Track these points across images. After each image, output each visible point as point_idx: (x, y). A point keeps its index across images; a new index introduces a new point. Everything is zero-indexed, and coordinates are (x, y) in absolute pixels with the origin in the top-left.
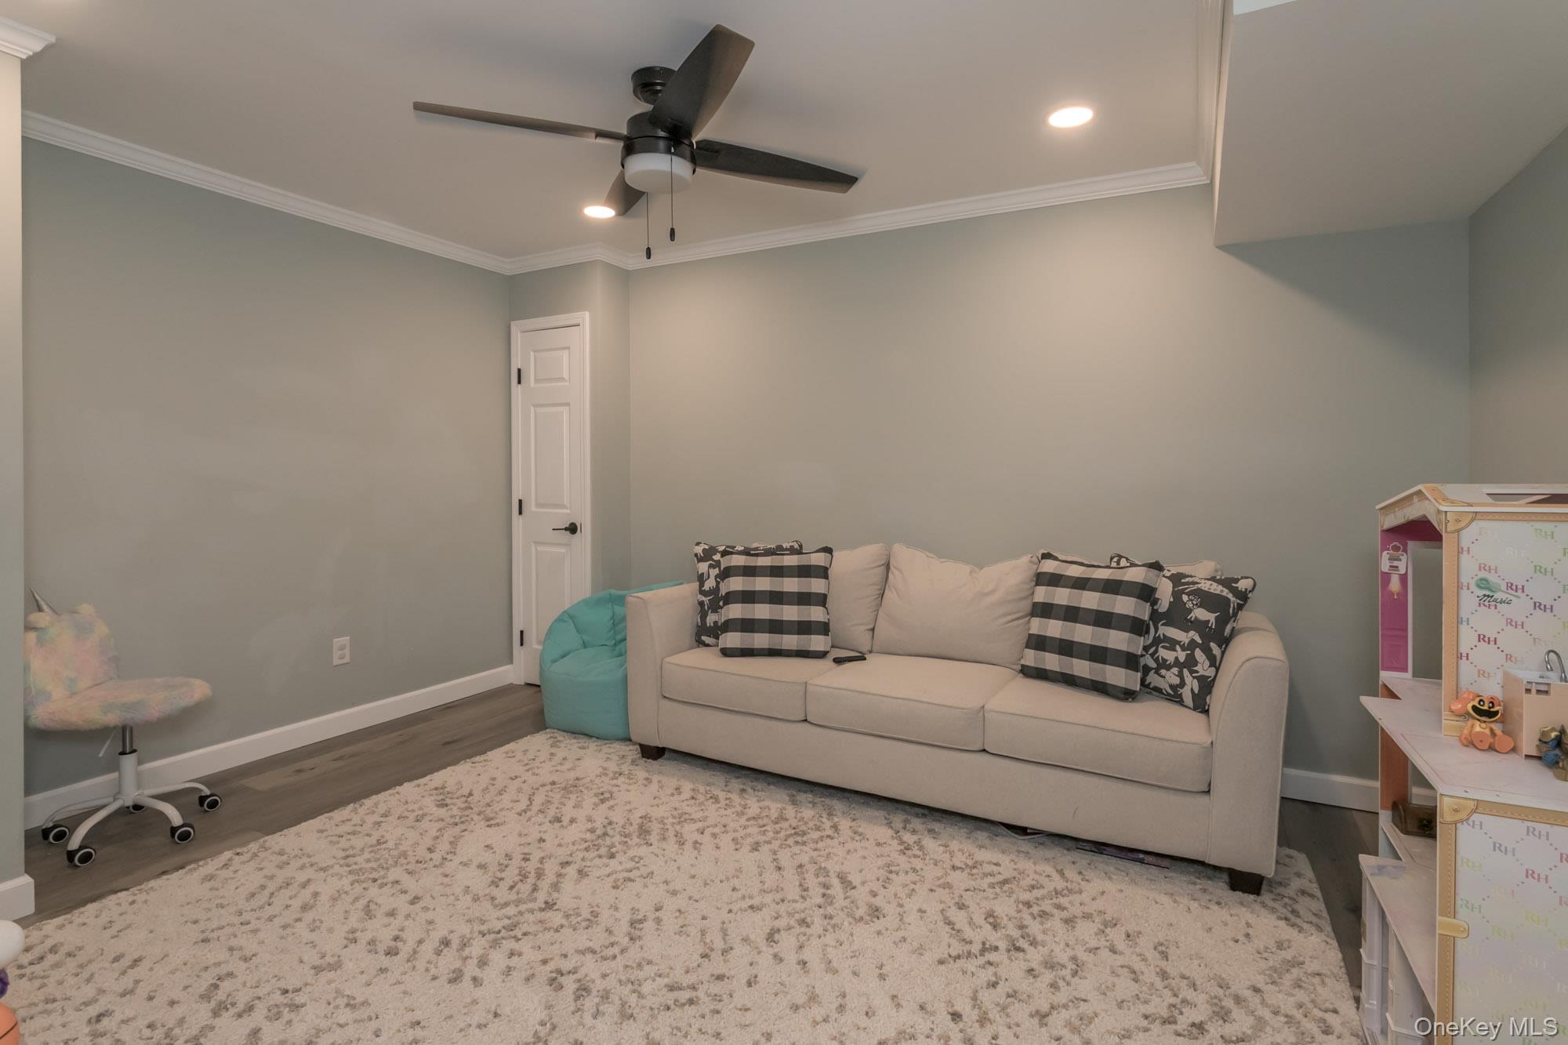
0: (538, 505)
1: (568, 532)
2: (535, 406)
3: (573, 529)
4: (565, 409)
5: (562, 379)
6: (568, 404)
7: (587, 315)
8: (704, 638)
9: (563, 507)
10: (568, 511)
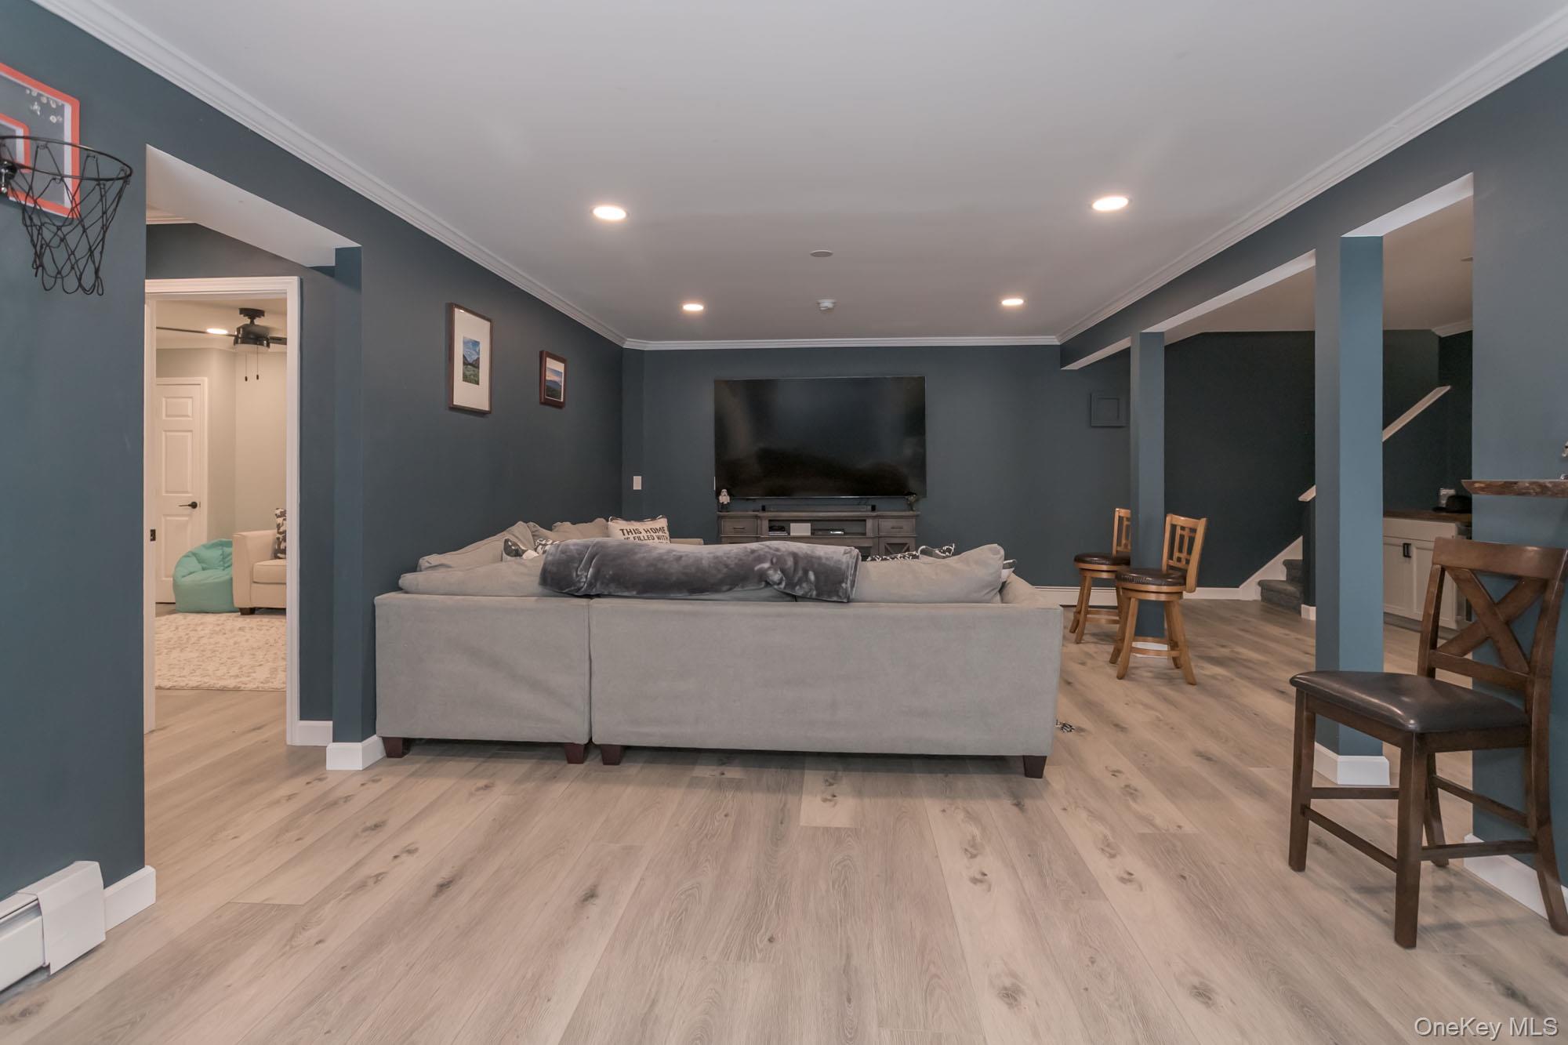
0: (167, 492)
1: (190, 507)
2: (165, 431)
3: (194, 505)
4: (189, 434)
5: (187, 416)
6: (191, 431)
7: (206, 379)
8: (279, 555)
9: (187, 492)
10: (190, 495)
